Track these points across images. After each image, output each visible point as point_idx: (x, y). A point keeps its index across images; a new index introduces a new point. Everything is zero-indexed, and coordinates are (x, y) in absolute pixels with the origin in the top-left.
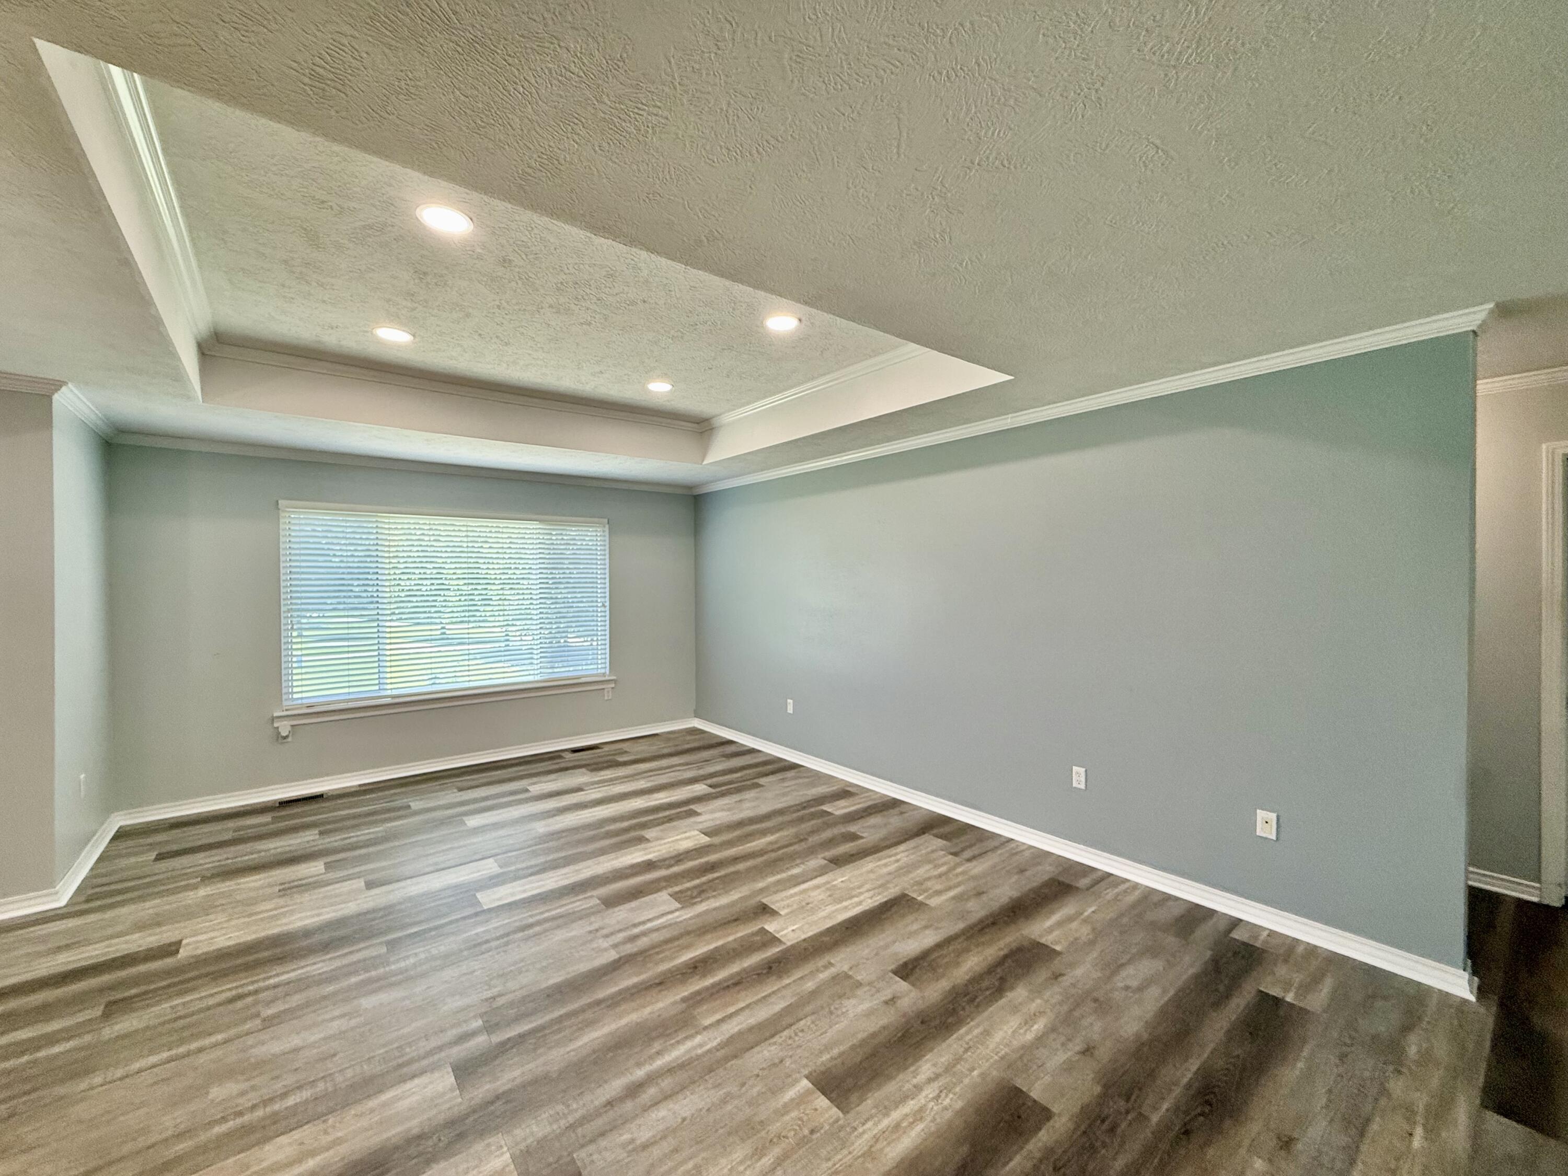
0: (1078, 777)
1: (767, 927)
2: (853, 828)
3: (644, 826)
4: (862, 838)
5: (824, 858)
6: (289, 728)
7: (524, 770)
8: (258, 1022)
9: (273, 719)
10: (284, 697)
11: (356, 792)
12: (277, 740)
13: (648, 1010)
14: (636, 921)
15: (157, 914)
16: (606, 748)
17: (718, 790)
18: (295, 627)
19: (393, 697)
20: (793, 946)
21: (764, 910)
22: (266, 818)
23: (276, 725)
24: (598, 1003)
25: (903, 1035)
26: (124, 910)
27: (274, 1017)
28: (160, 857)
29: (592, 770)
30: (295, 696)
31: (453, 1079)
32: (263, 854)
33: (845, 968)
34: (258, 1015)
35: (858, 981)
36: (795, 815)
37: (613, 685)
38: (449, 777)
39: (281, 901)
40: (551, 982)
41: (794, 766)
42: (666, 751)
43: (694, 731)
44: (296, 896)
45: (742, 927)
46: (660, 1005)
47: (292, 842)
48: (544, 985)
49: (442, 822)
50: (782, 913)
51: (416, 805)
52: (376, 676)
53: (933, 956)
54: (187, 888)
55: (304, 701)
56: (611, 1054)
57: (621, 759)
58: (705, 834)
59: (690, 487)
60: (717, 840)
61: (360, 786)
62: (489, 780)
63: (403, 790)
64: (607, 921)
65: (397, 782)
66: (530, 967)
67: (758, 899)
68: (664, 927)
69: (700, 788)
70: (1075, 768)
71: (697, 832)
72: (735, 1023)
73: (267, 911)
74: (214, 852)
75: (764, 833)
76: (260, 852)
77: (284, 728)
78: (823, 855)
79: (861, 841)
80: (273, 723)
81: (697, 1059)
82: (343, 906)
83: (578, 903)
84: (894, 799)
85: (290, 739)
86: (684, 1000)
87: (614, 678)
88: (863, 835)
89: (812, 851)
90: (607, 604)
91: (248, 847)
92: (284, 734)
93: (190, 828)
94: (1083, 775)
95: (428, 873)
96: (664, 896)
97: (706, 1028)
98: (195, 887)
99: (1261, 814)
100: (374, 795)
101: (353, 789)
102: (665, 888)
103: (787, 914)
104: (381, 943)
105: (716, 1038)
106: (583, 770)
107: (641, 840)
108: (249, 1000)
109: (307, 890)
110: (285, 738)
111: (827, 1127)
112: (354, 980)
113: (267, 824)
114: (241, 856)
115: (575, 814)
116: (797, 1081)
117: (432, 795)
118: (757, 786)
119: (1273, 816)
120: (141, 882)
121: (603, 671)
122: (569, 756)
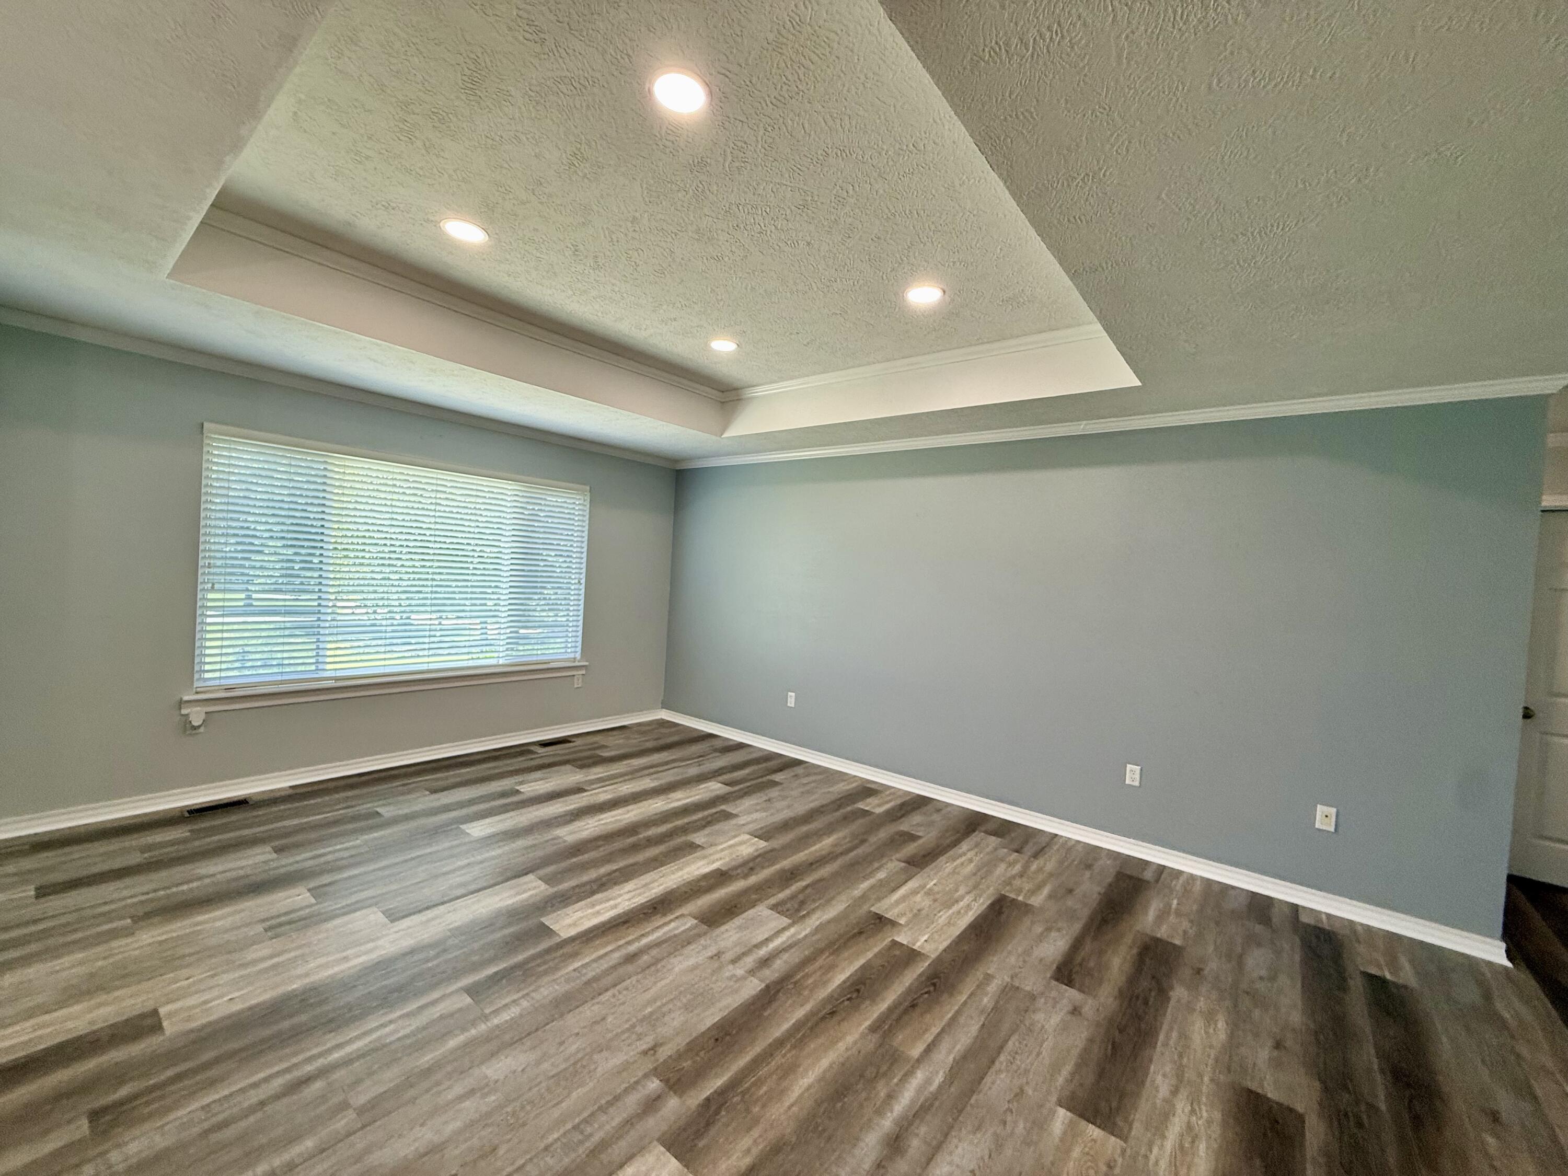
0: (1132, 775)
1: (898, 939)
2: (904, 826)
3: (684, 830)
4: (919, 837)
5: (899, 860)
6: (203, 716)
7: (495, 768)
8: (351, 1115)
9: (181, 703)
10: (196, 676)
11: (290, 796)
12: (185, 731)
13: (841, 1046)
14: (755, 941)
15: (92, 975)
16: (579, 742)
17: (737, 788)
18: (216, 586)
19: (337, 679)
20: (939, 959)
21: (880, 922)
22: (179, 833)
23: (184, 712)
24: (779, 1043)
25: (1113, 1047)
26: (32, 972)
27: (373, 1104)
28: (43, 892)
29: (582, 767)
30: (207, 675)
31: (673, 1160)
32: (207, 881)
33: (1007, 979)
34: (344, 1106)
35: (1029, 992)
36: (838, 814)
37: (584, 672)
38: (406, 775)
39: (277, 944)
40: (709, 1022)
41: (798, 763)
42: (650, 745)
43: (663, 723)
44: (294, 935)
45: (871, 941)
46: (850, 1039)
47: (244, 863)
48: (703, 1028)
49: (435, 832)
50: (902, 921)
51: (387, 811)
52: (314, 653)
53: (1078, 959)
54: (114, 934)
55: (223, 682)
56: (839, 1105)
57: (606, 754)
58: (760, 837)
59: (676, 461)
60: (776, 843)
61: (291, 787)
62: (458, 779)
63: (356, 792)
64: (722, 944)
65: (342, 783)
66: (671, 1006)
67: (865, 908)
68: (790, 947)
69: (715, 787)
70: (1129, 766)
71: (748, 837)
72: (944, 1052)
73: (263, 959)
74: (128, 881)
75: (819, 834)
76: (200, 878)
77: (197, 716)
78: (898, 856)
79: (920, 842)
80: (180, 709)
81: (936, 1099)
82: (370, 945)
83: (673, 925)
84: (919, 796)
85: (202, 730)
86: (873, 1029)
87: (587, 663)
88: (920, 834)
89: (881, 852)
90: (583, 581)
91: (178, 872)
92: (195, 724)
93: (76, 848)
94: (1138, 772)
95: (458, 898)
96: (762, 910)
97: (919, 1061)
98: (128, 932)
99: (1321, 809)
100: (319, 800)
101: (283, 793)
102: (760, 900)
103: (907, 924)
104: (457, 991)
105: (937, 1072)
106: (568, 767)
107: (693, 847)
108: (318, 1085)
109: (306, 927)
110: (195, 728)
111: (1120, 1160)
112: (452, 1043)
113: (185, 841)
114: (178, 885)
115: (596, 818)
116: (1053, 1113)
117: (401, 798)
118: (775, 784)
119: (1333, 811)
120: (33, 928)
121: (572, 656)
122: (541, 751)
